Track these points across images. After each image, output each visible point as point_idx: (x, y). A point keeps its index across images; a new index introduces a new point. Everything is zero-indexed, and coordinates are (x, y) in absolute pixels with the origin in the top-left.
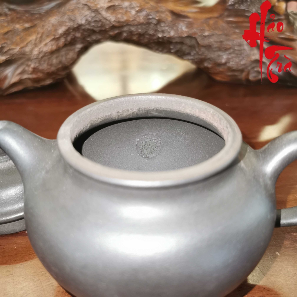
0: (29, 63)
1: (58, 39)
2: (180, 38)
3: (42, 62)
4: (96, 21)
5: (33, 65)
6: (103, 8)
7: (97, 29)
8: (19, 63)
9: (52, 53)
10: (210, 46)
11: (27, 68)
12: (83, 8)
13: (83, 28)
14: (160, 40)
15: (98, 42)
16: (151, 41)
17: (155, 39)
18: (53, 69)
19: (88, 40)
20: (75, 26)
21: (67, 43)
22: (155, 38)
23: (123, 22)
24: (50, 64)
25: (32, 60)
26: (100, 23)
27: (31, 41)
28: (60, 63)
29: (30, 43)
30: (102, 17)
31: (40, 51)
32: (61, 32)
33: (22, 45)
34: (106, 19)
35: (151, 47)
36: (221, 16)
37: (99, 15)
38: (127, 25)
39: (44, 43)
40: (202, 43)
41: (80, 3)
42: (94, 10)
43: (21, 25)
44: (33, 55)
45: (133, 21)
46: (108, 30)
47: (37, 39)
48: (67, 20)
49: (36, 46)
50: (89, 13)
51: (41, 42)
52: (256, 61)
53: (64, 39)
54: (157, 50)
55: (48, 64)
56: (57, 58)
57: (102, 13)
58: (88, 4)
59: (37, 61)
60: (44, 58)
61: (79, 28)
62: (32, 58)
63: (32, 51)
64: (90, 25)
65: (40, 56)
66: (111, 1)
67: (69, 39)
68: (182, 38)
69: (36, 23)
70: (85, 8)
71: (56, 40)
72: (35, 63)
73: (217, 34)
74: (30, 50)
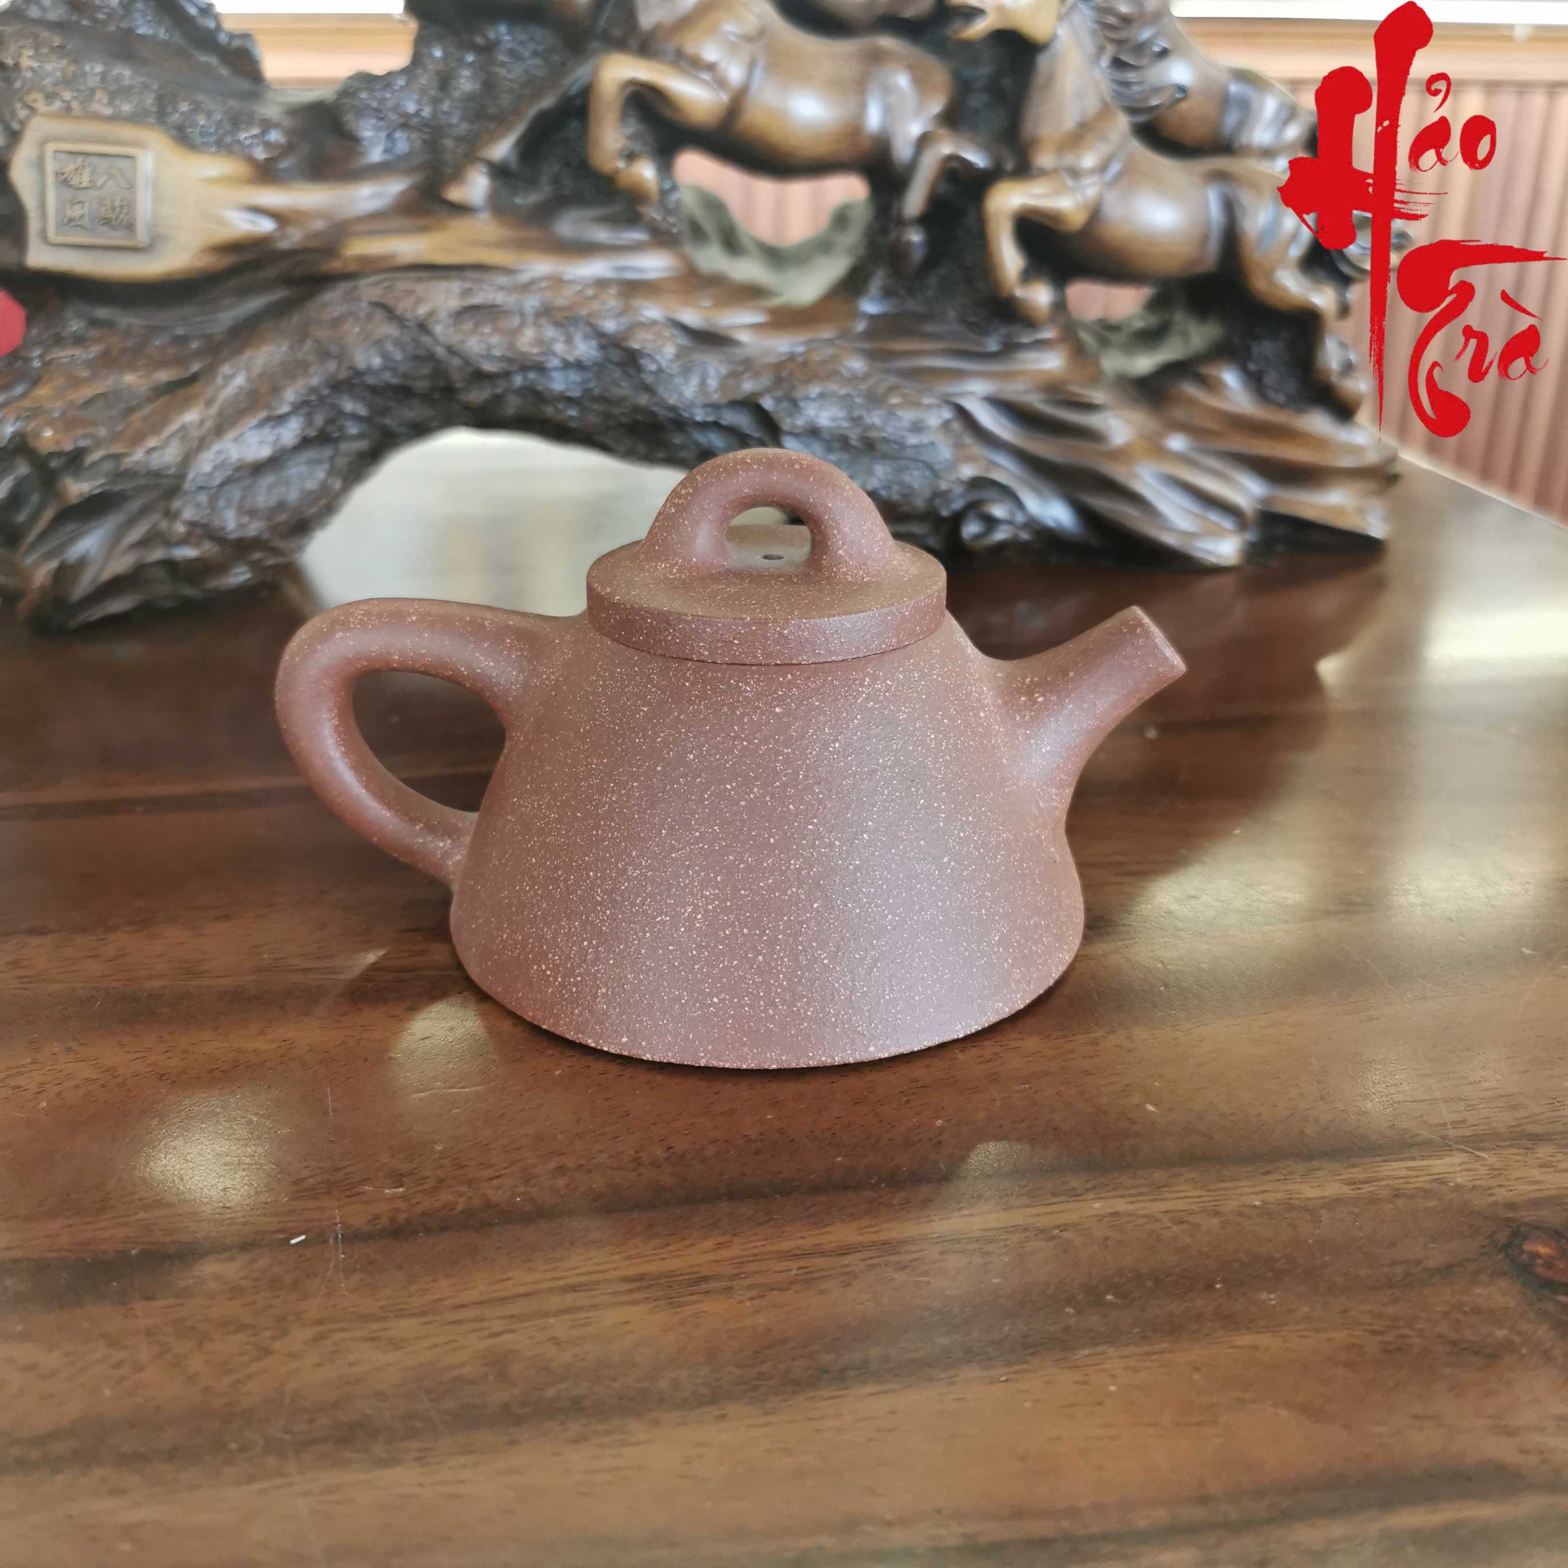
0: (176, 504)
1: (281, 419)
2: (710, 410)
3: (221, 503)
4: (416, 358)
5: (189, 513)
6: (443, 315)
7: (421, 385)
8: (134, 506)
9: (258, 469)
10: (813, 432)
11: (164, 525)
12: (370, 317)
13: (371, 380)
14: (639, 417)
15: (420, 431)
16: (611, 422)
17: (622, 414)
18: (254, 528)
20: (343, 375)
21: (312, 433)
23: (510, 361)
24: (246, 508)
25: (187, 492)
26: (431, 364)
27: (183, 428)
28: (281, 506)
29: (181, 434)
30: (437, 342)
31: (217, 462)
32: (290, 395)
33: (152, 442)
34: (451, 350)
35: (609, 442)
36: (845, 334)
37: (425, 339)
38: (524, 368)
39: (232, 435)
40: (786, 424)
41: (359, 299)
42: (408, 320)
43: (141, 373)
44: (191, 476)
45: (542, 354)
46: (458, 385)
47: (202, 422)
48: (311, 358)
49: (202, 444)
50: (391, 330)
51: (220, 429)
52: (977, 483)
53: (301, 419)
54: (629, 455)
55: (241, 511)
56: (270, 488)
57: (438, 329)
58: (388, 301)
59: (203, 498)
60: (228, 487)
61: (355, 381)
62: (187, 485)
63: (186, 461)
64: (394, 370)
65: (218, 481)
66: (466, 293)
67: (319, 420)
68: (715, 407)
69: (195, 367)
70: (379, 314)
71: (272, 424)
72: (198, 505)
73: (834, 394)
74: (180, 459)
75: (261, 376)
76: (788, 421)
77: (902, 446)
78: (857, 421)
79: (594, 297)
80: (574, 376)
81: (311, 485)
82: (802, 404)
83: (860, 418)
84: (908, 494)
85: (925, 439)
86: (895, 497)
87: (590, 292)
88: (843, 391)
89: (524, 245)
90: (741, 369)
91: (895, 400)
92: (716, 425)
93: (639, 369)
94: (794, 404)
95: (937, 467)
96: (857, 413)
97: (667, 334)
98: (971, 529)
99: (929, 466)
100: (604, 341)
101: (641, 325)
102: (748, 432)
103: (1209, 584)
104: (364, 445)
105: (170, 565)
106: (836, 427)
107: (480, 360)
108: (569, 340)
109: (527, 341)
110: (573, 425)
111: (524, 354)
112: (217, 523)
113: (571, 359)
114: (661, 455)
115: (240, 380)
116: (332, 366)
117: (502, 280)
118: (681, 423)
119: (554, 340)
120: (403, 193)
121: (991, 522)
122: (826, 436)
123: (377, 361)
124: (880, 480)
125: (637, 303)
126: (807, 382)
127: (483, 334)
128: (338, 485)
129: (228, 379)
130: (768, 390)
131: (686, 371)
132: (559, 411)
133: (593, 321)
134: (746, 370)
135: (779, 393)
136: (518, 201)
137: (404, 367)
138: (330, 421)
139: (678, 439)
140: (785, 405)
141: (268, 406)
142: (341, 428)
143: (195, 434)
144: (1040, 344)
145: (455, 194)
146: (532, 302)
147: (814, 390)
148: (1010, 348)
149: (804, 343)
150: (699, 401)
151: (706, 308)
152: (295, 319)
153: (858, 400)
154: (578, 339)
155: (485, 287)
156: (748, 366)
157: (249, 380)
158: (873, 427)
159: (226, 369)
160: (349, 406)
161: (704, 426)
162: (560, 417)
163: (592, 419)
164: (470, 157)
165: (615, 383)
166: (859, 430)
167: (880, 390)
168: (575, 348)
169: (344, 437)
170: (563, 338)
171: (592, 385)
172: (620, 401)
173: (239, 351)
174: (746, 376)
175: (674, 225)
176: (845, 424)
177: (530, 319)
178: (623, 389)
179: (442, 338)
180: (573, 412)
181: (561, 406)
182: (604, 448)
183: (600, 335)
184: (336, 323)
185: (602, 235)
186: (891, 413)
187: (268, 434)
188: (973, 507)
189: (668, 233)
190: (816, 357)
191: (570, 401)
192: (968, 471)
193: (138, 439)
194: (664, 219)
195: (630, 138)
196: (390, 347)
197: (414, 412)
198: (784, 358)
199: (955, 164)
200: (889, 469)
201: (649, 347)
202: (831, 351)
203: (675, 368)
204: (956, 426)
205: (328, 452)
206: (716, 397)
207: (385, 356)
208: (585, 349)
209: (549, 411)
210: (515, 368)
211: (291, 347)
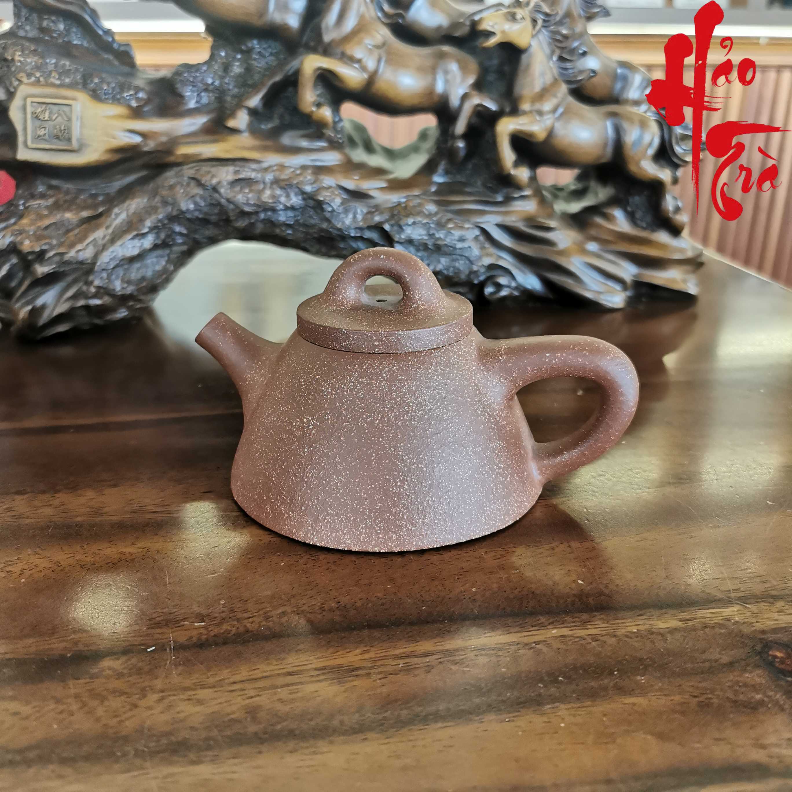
0: (91, 278)
1: (144, 235)
2: (358, 230)
3: (113, 277)
4: (211, 205)
5: (97, 283)
6: (225, 183)
7: (214, 218)
8: (70, 279)
9: (132, 260)
10: (410, 242)
11: (85, 288)
12: (188, 184)
13: (188, 216)
14: (323, 234)
15: (213, 241)
16: (309, 237)
17: (315, 232)
18: (130, 289)
19: (195, 238)
20: (175, 213)
21: (159, 242)
22: (313, 231)
23: (258, 206)
24: (126, 279)
25: (96, 272)
26: (219, 208)
27: (95, 239)
28: (143, 279)
29: (93, 243)
30: (222, 197)
31: (111, 257)
32: (148, 223)
33: (79, 247)
34: (228, 200)
35: (308, 246)
36: (425, 193)
37: (216, 195)
38: (265, 210)
39: (119, 243)
40: (396, 238)
41: (183, 176)
42: (208, 186)
43: (74, 212)
44: (98, 264)
45: (274, 202)
46: (232, 218)
47: (104, 237)
48: (159, 205)
49: (104, 248)
50: (199, 191)
51: (113, 241)
52: (492, 267)
53: (154, 235)
54: (318, 253)
55: (123, 281)
56: (138, 269)
57: (222, 191)
58: (198, 176)
59: (104, 275)
60: (117, 269)
61: (181, 216)
62: (96, 268)
63: (96, 256)
64: (200, 211)
65: (112, 267)
66: (236, 172)
67: (163, 236)
68: (361, 229)
69: (101, 210)
70: (193, 183)
71: (139, 237)
72: (101, 278)
73: (420, 222)
74: (93, 255)
75: (134, 213)
76: (397, 236)
77: (455, 248)
78: (432, 236)
79: (300, 174)
80: (290, 214)
81: (158, 268)
82: (404, 228)
83: (434, 234)
84: (458, 272)
85: (465, 245)
86: (451, 274)
87: (298, 172)
88: (425, 221)
89: (265, 149)
90: (373, 210)
91: (450, 225)
92: (361, 238)
93: (323, 210)
94: (400, 227)
95: (472, 259)
96: (432, 232)
97: (337, 193)
98: (489, 290)
99: (468, 258)
100: (305, 196)
101: (324, 188)
102: (377, 241)
103: (608, 317)
104: (185, 248)
105: (87, 308)
106: (421, 239)
107: (242, 205)
108: (288, 196)
109: (266, 196)
110: (289, 238)
111: (266, 202)
112: (111, 287)
113: (289, 205)
114: (334, 253)
115: (123, 216)
116: (169, 209)
117: (254, 166)
118: (344, 237)
119: (280, 196)
120: (205, 123)
121: (499, 287)
122: (416, 243)
123: (192, 206)
124: (443, 265)
125: (322, 177)
126: (407, 216)
127: (245, 193)
128: (172, 268)
129: (117, 215)
130: (387, 221)
131: (346, 211)
132: (282, 230)
133: (300, 186)
134: (376, 211)
135: (393, 222)
136: (263, 127)
137: (206, 209)
138: (168, 236)
139: (342, 245)
140: (395, 228)
141: (137, 229)
142: (174, 240)
143: (101, 242)
144: (523, 197)
145: (231, 123)
146: (269, 177)
147: (410, 221)
148: (508, 200)
149: (405, 197)
150: (353, 227)
151: (356, 179)
152: (152, 185)
153: (432, 226)
154: (292, 195)
155: (246, 169)
156: (377, 209)
157: (128, 216)
158: (439, 239)
159: (116, 210)
160: (178, 229)
161: (355, 238)
162: (284, 234)
163: (300, 235)
164: (239, 105)
165: (311, 217)
166: (433, 240)
167: (444, 220)
168: (291, 199)
169: (175, 244)
170: (284, 195)
171: (299, 218)
172: (313, 226)
173: (123, 201)
174: (377, 213)
175: (340, 138)
176: (426, 238)
177: (269, 185)
178: (315, 220)
179: (224, 195)
180: (289, 232)
181: (283, 229)
182: (305, 250)
183: (303, 193)
184: (171, 187)
185: (304, 143)
186: (449, 233)
187: (137, 243)
188: (490, 279)
189: (338, 142)
190: (411, 204)
191: (289, 226)
192: (487, 261)
193: (72, 245)
194: (336, 136)
195: (318, 96)
196: (198, 199)
197: (210, 231)
198: (395, 205)
199: (480, 108)
200: (448, 260)
201: (328, 200)
202: (417, 201)
203: (341, 210)
204: (481, 238)
205: (167, 251)
206: (361, 224)
207: (195, 203)
208: (296, 200)
209: (278, 231)
210: (261, 209)
211: (149, 199)
